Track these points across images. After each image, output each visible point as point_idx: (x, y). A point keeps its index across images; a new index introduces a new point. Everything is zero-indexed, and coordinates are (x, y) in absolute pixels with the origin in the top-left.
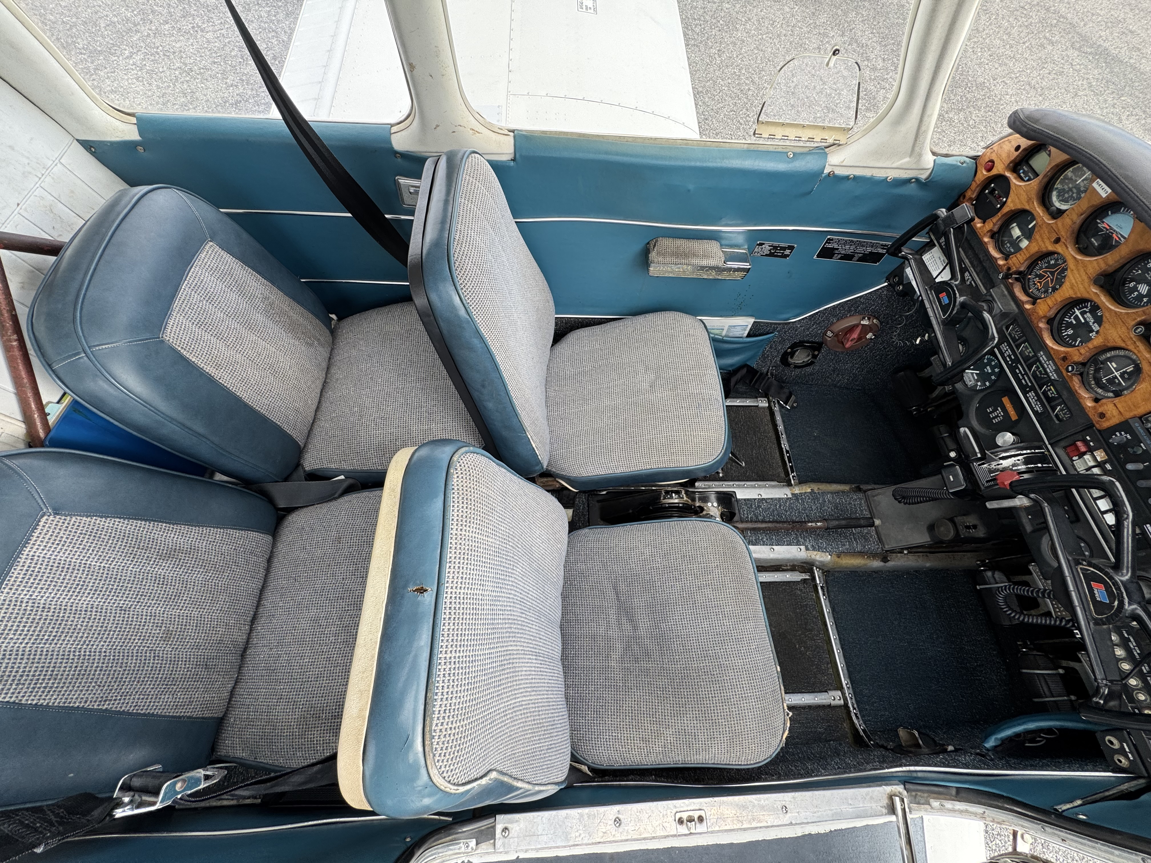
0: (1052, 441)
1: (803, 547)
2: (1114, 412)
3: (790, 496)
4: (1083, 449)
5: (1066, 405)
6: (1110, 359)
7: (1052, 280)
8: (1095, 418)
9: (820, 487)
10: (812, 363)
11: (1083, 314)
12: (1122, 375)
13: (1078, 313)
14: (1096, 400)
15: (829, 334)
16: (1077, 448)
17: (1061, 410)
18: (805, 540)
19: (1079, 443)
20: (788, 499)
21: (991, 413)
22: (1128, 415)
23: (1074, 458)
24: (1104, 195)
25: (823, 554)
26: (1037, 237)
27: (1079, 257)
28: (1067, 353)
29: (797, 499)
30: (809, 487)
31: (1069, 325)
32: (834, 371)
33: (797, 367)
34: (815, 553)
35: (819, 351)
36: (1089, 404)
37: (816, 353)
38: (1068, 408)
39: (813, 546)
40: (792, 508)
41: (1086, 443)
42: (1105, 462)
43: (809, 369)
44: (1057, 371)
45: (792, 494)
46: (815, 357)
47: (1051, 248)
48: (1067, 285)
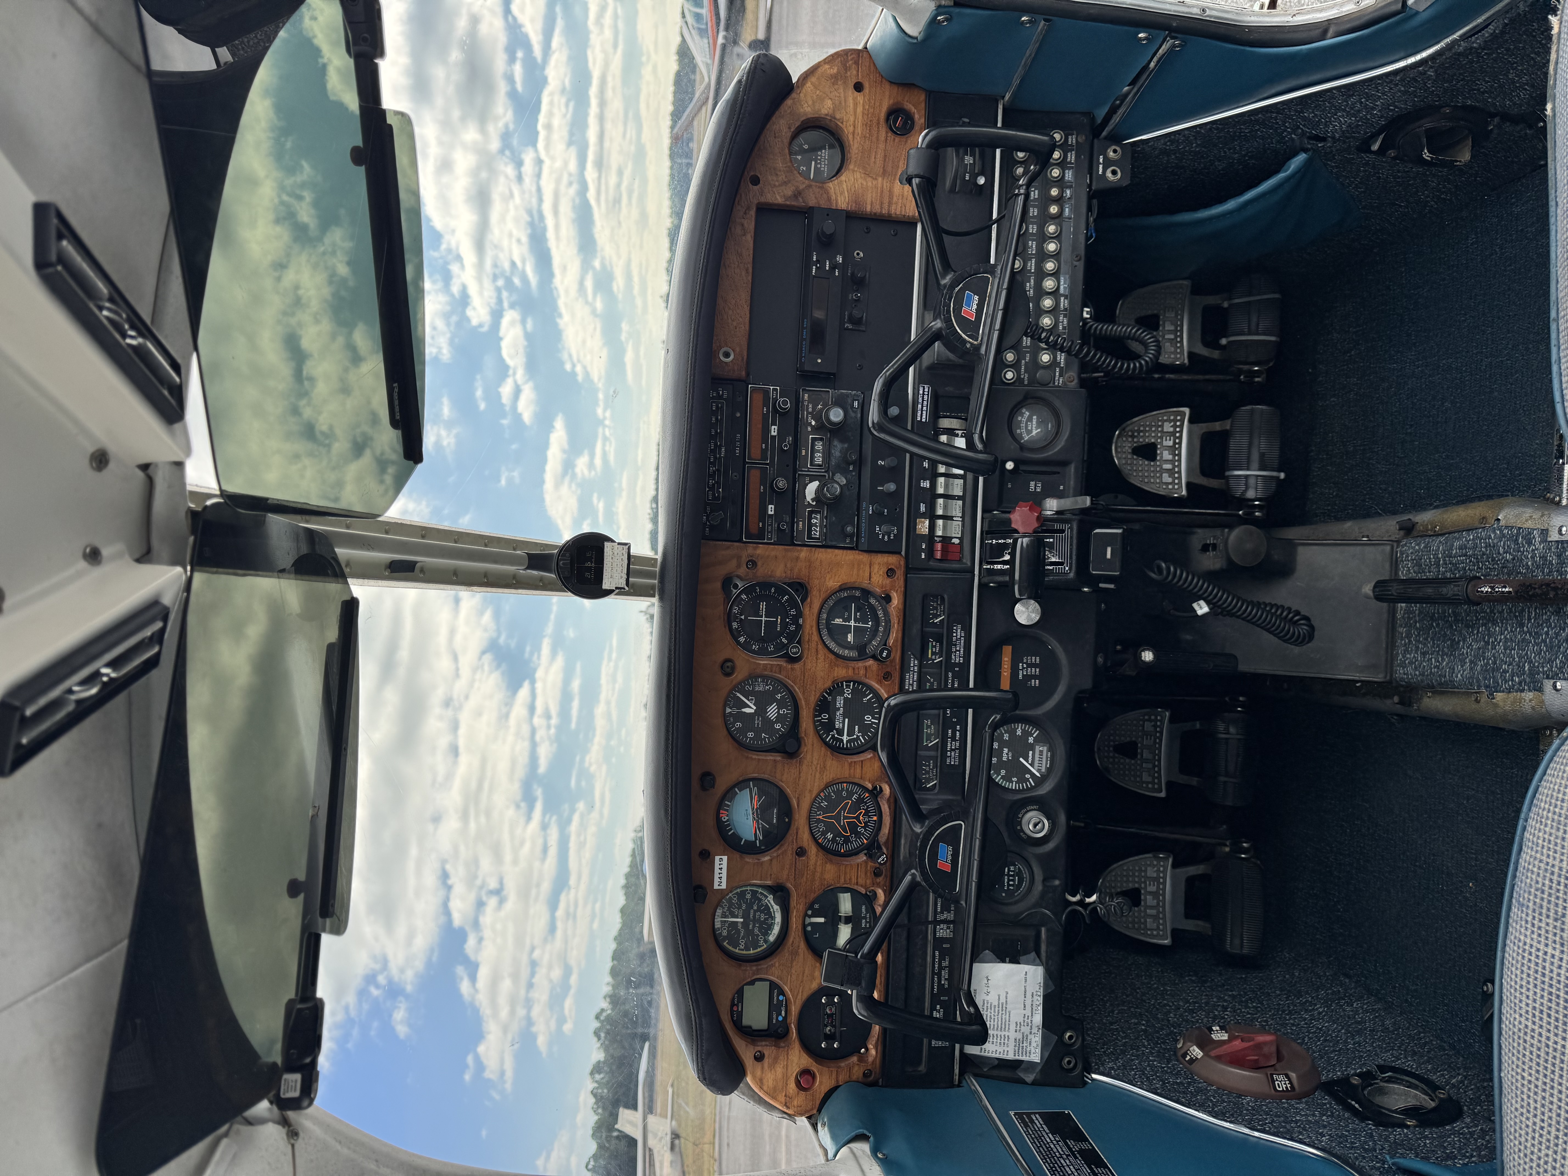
0: (968, 575)
1: (1554, 536)
2: (876, 570)
3: (1548, 684)
4: (939, 546)
5: (924, 619)
6: (847, 646)
7: (844, 808)
8: (900, 574)
9: (1474, 706)
10: (1383, 1069)
11: (840, 732)
12: (849, 620)
13: (845, 738)
14: (888, 599)
15: (1282, 1084)
16: (944, 550)
17: (937, 616)
18: (1543, 558)
19: (938, 555)
20: (1555, 677)
21: (1035, 677)
22: (864, 557)
23: (956, 541)
24: (726, 858)
25: (1512, 522)
26: (817, 883)
27: (794, 803)
28: (879, 682)
29: (1532, 674)
30: (1496, 705)
31: (864, 729)
32: (1359, 1032)
33: (1431, 1087)
34: (1530, 524)
35: (1345, 1081)
36: (896, 600)
37: (1355, 1081)
38: (924, 609)
39: (1530, 543)
40: (1550, 648)
41: (931, 551)
42: (923, 516)
43: (1410, 1064)
44: (904, 668)
45: (1540, 690)
46: (1367, 1077)
47: (813, 850)
48: (828, 777)
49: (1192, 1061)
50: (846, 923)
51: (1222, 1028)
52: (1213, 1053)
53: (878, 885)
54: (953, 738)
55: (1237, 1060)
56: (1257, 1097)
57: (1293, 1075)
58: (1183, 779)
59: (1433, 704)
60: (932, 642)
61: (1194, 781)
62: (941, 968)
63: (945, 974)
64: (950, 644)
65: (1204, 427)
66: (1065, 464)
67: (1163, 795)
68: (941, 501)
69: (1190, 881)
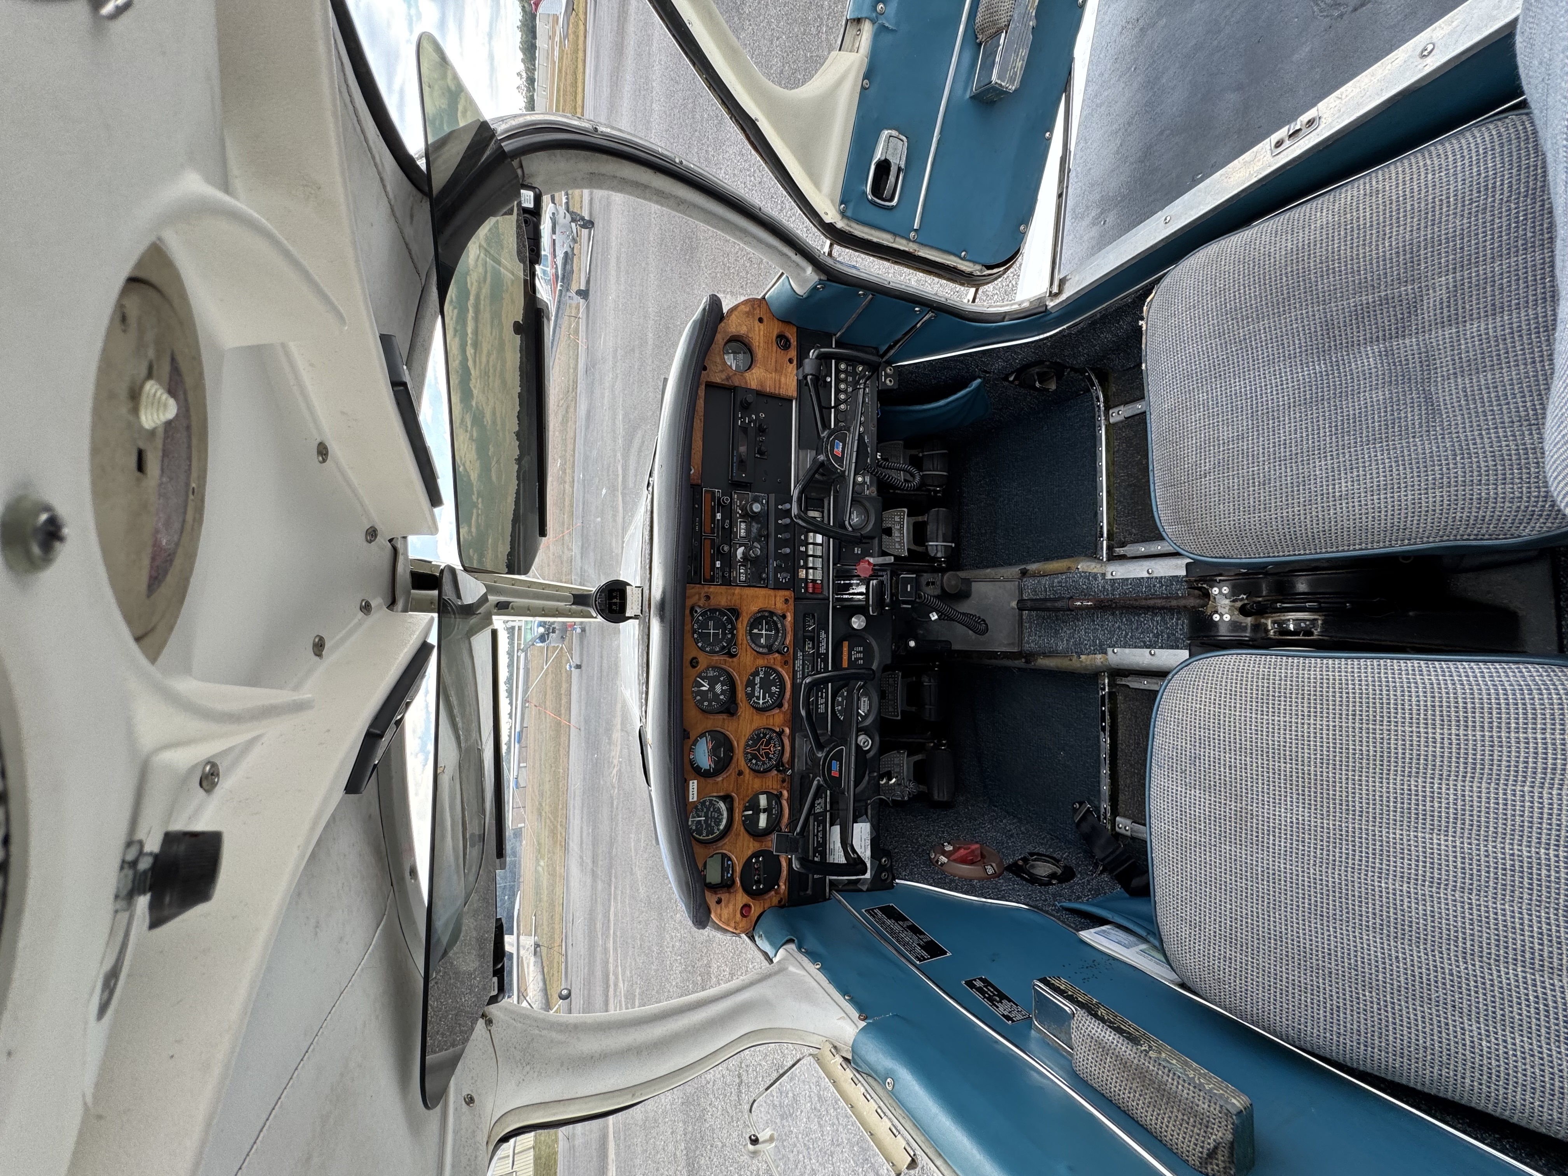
0: (827, 602)
1: (1109, 577)
2: (778, 600)
3: (1110, 650)
4: (810, 585)
5: (804, 628)
6: (762, 646)
7: (762, 744)
8: (791, 601)
9: (1069, 663)
10: (1032, 854)
11: (758, 698)
12: (762, 630)
13: (761, 702)
14: (784, 617)
15: (990, 871)
16: (814, 588)
17: (810, 626)
18: (1104, 587)
19: (811, 590)
20: (1114, 646)
21: (860, 659)
22: (772, 592)
23: (819, 582)
24: (696, 781)
25: (1086, 569)
26: (750, 791)
27: (735, 743)
28: (782, 667)
29: (1101, 645)
30: (1081, 662)
31: (771, 695)
32: (1012, 836)
33: (1056, 861)
34: (1095, 571)
35: (1015, 864)
36: (789, 618)
37: (1020, 863)
38: (804, 622)
39: (1096, 580)
40: (1110, 632)
41: (806, 588)
42: (802, 567)
43: (1042, 850)
44: (795, 658)
45: (1106, 653)
46: (1025, 860)
47: (747, 771)
48: (755, 725)
49: (942, 864)
50: (764, 812)
51: (949, 843)
52: (951, 858)
53: (784, 788)
54: (822, 697)
55: (963, 861)
56: (980, 879)
57: (994, 865)
58: (908, 709)
59: (1044, 662)
60: (808, 641)
61: (913, 709)
62: (818, 831)
63: (820, 835)
64: (819, 642)
65: (914, 519)
66: (873, 538)
67: (899, 718)
68: (811, 559)
69: (916, 763)
